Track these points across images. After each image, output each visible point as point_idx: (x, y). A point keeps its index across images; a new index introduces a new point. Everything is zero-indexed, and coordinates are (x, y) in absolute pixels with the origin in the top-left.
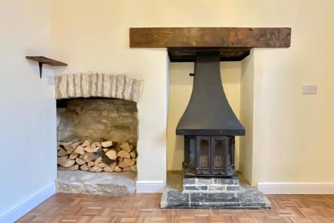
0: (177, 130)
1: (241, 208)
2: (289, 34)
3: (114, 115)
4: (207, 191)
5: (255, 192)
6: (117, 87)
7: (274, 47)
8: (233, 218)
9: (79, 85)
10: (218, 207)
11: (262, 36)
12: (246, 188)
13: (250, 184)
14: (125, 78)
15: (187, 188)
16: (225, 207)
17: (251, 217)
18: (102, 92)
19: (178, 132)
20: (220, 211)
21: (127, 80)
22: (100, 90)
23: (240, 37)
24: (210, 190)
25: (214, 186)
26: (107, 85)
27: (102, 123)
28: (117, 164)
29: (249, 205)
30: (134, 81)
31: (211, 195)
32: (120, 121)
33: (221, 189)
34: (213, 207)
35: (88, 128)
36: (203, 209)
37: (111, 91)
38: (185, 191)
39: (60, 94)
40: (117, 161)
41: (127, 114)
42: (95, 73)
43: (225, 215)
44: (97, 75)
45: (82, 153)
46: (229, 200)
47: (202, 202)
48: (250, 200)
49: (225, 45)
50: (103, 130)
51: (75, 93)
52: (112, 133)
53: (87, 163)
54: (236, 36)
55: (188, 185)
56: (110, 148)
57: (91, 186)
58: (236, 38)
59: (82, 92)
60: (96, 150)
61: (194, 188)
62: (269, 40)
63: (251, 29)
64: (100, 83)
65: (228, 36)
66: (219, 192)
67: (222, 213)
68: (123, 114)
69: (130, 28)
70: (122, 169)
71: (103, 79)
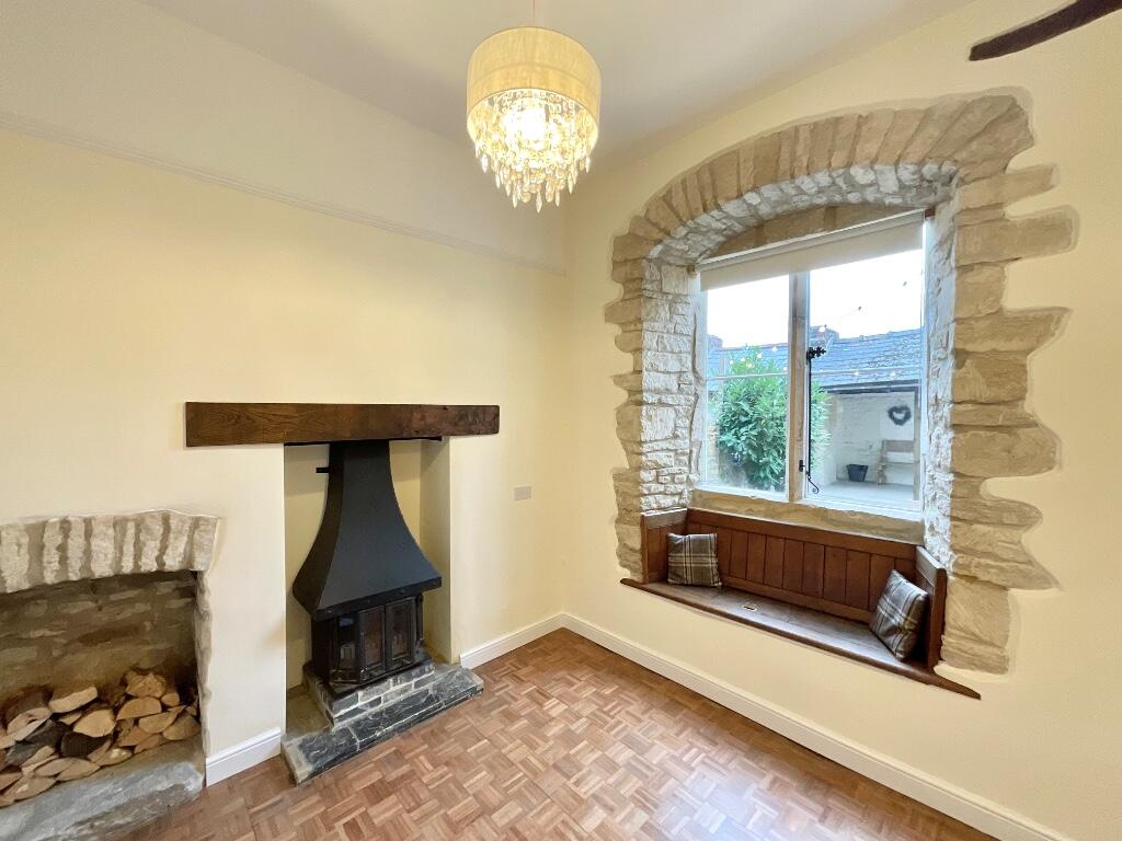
1: (444, 709)
2: (497, 415)
4: (383, 706)
5: (458, 674)
6: (138, 547)
7: (479, 434)
8: (436, 731)
10: (408, 725)
11: (461, 418)
12: (443, 670)
13: (446, 662)
14: (166, 519)
15: (341, 718)
16: (420, 719)
17: (460, 716)
20: (411, 730)
21: (173, 522)
22: (76, 564)
23: (430, 420)
24: (385, 701)
25: (392, 691)
26: (103, 545)
28: (115, 743)
29: (455, 698)
30: (197, 523)
31: (389, 710)
33: (404, 691)
34: (399, 730)
36: (384, 740)
38: (338, 726)
40: (114, 737)
42: (54, 519)
43: (422, 732)
44: (65, 523)
46: (424, 706)
47: (380, 730)
48: (455, 690)
54: (423, 418)
55: (342, 712)
56: (84, 708)
58: (422, 422)
60: (26, 732)
61: (355, 712)
62: (471, 424)
63: (445, 408)
64: (76, 543)
65: (410, 421)
66: (402, 697)
67: (416, 732)
69: (188, 404)
70: (131, 748)
71: (88, 534)
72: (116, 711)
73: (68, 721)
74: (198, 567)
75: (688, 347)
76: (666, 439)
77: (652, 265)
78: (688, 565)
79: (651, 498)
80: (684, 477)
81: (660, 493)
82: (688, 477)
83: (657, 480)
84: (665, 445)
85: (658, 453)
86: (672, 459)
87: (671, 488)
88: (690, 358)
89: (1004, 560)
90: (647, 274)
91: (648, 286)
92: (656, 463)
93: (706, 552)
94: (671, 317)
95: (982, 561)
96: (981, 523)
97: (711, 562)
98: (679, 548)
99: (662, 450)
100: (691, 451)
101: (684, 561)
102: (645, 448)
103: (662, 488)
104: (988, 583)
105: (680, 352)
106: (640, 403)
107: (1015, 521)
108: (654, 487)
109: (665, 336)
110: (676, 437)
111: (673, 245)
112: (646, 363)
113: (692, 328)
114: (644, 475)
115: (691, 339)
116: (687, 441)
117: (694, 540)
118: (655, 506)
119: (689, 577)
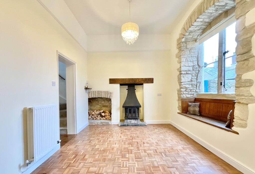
0: (123, 106)
2: (153, 80)
3: (103, 102)
4: (131, 123)
6: (106, 95)
7: (149, 83)
9: (95, 94)
11: (146, 80)
12: (142, 122)
14: (108, 92)
15: (126, 122)
18: (101, 96)
19: (123, 107)
21: (109, 92)
22: (101, 95)
23: (140, 81)
25: (133, 121)
26: (103, 94)
27: (99, 105)
28: (105, 117)
30: (111, 93)
32: (105, 104)
35: (94, 107)
36: (130, 126)
37: (104, 96)
38: (125, 123)
39: (89, 97)
40: (105, 116)
41: (107, 102)
42: (99, 91)
44: (100, 91)
45: (94, 114)
49: (136, 83)
50: (99, 107)
51: (94, 97)
52: (102, 108)
53: (95, 117)
54: (138, 80)
55: (126, 121)
56: (102, 112)
57: (99, 122)
59: (96, 96)
60: (98, 113)
61: (127, 122)
63: (142, 79)
64: (101, 93)
65: (136, 80)
66: (134, 123)
68: (106, 102)
69: (110, 79)
70: (106, 119)
71: (102, 93)
72: (105, 114)
73: (101, 113)
74: (111, 98)
75: (196, 59)
76: (189, 82)
77: (184, 43)
78: (192, 110)
79: (184, 95)
80: (194, 90)
81: (187, 94)
82: (196, 91)
83: (186, 91)
84: (188, 83)
85: (186, 85)
86: (191, 86)
87: (190, 93)
88: (197, 62)
89: (246, 96)
90: (182, 45)
91: (183, 48)
92: (186, 87)
93: (196, 107)
94: (190, 53)
95: (241, 97)
96: (241, 87)
97: (197, 109)
98: (190, 106)
99: (187, 84)
100: (197, 84)
101: (191, 109)
102: (182, 84)
103: (187, 93)
104: (243, 103)
105: (193, 61)
106: (181, 74)
107: (248, 85)
108: (185, 92)
109: (188, 58)
110: (192, 81)
111: (187, 37)
112: (182, 65)
113: (197, 55)
114: (182, 90)
115: (197, 57)
116: (196, 82)
117: (194, 104)
118: (185, 97)
119: (191, 113)
